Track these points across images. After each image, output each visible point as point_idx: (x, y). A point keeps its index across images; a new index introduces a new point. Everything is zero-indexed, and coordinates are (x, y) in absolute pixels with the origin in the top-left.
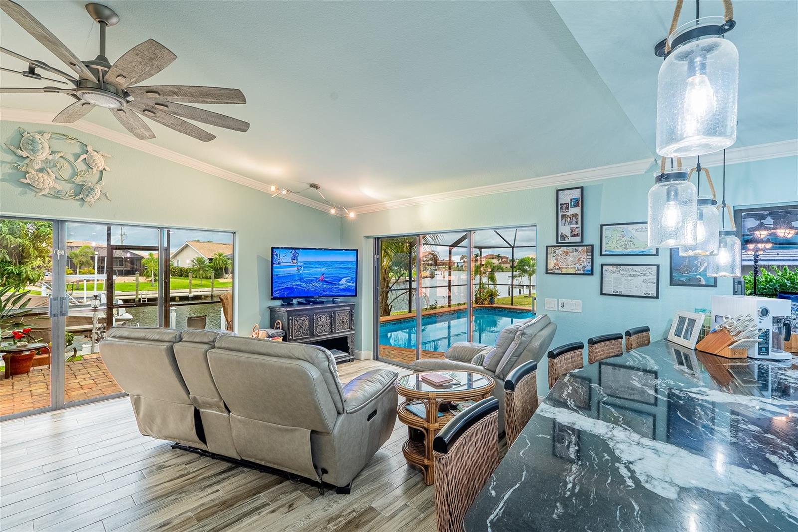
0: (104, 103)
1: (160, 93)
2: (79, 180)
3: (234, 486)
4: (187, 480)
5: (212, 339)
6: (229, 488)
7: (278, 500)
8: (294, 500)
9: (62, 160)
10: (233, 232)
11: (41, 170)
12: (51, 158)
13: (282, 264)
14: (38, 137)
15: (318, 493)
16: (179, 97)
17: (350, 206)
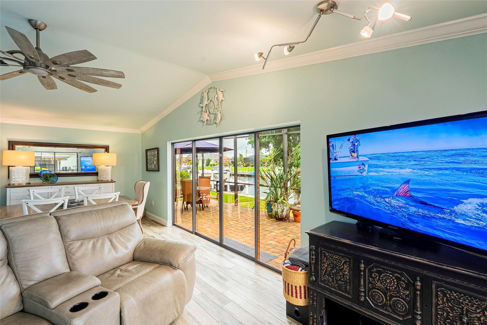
2: (215, 111)
9: (211, 102)
11: (206, 111)
12: (207, 103)
13: (340, 160)
14: (205, 94)
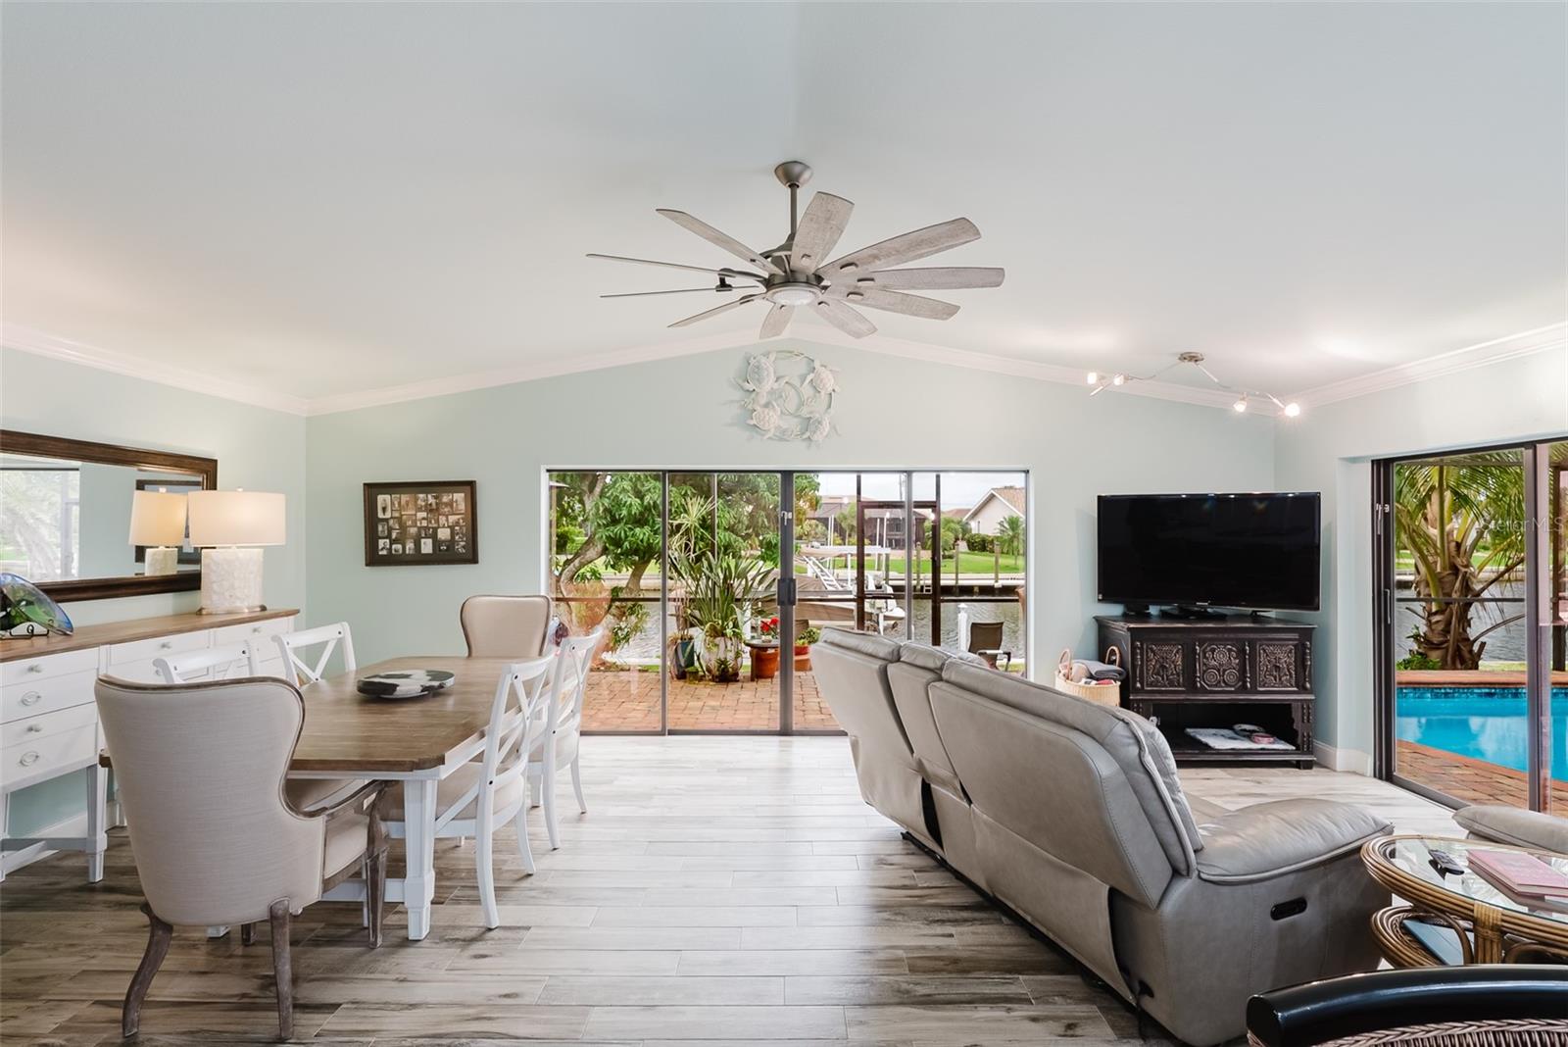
0: (798, 298)
1: (858, 263)
2: (805, 412)
3: (979, 939)
4: (910, 897)
5: (939, 664)
6: (970, 939)
7: (1048, 1003)
8: (1080, 1018)
9: (788, 387)
10: (1024, 471)
11: (767, 405)
12: (776, 386)
14: (763, 360)
15: (1135, 1031)
16: (883, 260)
17: (1287, 391)
